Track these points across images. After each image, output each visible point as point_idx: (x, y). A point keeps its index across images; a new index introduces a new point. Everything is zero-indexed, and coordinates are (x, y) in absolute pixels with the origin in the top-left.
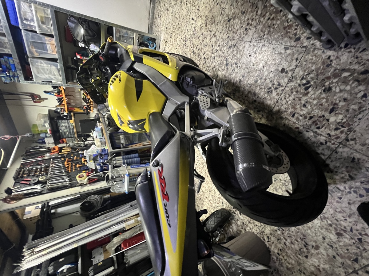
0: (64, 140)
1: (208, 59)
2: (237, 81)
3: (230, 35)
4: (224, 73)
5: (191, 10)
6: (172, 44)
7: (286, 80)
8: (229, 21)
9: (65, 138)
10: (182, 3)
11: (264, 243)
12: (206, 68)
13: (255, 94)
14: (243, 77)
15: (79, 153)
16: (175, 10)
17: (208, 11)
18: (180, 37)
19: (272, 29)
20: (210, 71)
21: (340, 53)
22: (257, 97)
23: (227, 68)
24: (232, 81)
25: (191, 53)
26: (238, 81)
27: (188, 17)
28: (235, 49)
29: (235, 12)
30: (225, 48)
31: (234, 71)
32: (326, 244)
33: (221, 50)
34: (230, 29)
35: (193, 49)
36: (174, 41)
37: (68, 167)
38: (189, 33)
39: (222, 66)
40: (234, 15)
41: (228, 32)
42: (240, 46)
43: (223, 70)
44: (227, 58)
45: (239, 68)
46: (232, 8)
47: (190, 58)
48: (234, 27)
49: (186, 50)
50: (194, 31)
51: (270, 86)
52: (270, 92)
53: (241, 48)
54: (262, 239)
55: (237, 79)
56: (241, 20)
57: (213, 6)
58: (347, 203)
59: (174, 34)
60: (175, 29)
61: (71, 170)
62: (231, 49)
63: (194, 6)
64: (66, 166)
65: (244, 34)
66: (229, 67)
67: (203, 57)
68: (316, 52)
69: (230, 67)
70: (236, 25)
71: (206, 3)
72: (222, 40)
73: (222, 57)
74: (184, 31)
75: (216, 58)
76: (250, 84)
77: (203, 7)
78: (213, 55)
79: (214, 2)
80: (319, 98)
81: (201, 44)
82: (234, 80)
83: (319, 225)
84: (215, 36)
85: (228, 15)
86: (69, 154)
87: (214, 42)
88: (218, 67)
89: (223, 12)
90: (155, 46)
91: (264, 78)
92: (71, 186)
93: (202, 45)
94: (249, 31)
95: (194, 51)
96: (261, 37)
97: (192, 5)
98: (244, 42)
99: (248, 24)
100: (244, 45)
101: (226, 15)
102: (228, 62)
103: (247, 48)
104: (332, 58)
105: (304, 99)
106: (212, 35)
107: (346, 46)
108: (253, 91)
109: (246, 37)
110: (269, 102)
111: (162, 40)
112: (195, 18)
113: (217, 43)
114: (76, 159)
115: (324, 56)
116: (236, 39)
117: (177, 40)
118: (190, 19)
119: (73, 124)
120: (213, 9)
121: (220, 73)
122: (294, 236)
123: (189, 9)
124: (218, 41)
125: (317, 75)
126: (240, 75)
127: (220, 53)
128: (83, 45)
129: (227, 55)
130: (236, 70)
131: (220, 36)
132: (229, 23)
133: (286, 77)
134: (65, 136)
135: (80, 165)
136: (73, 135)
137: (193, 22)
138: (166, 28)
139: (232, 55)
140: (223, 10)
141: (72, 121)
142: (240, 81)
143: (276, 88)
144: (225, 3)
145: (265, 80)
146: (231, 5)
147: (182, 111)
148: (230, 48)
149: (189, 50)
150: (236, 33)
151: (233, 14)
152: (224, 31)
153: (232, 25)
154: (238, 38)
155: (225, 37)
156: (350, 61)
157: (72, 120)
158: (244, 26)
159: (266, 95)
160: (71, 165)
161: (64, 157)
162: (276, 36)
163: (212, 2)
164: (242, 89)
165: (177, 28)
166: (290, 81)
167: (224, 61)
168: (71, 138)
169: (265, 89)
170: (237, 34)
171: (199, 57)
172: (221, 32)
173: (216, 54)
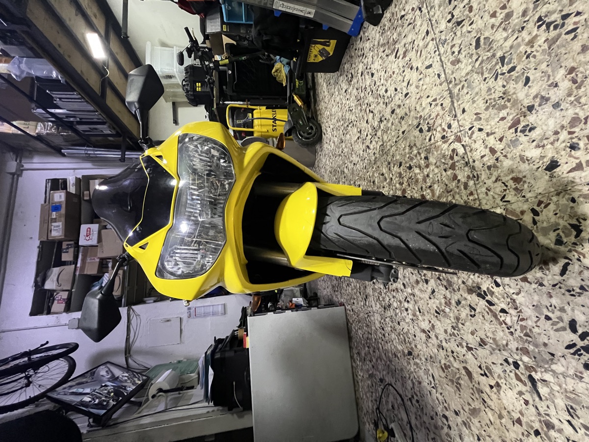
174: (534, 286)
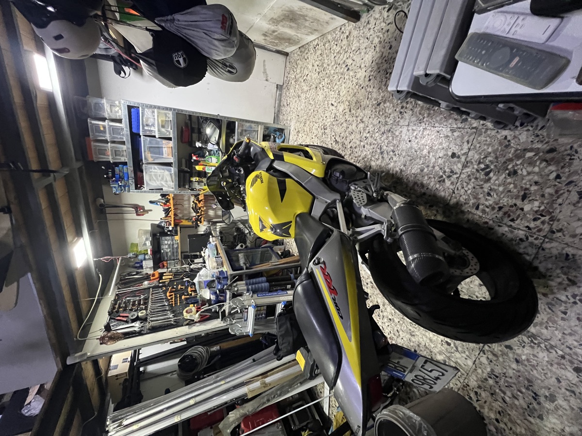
0: (165, 263)
1: (355, 148)
2: (397, 172)
3: (382, 119)
4: (379, 162)
5: (329, 96)
6: (306, 133)
7: (460, 165)
8: (379, 105)
9: (167, 261)
10: (318, 89)
11: (472, 404)
12: (354, 158)
13: (422, 185)
14: (405, 166)
15: (184, 280)
16: (308, 96)
17: (351, 96)
18: (317, 125)
19: (432, 112)
20: (360, 162)
21: (517, 133)
22: (425, 188)
23: (383, 157)
24: (391, 172)
25: (332, 142)
26: (399, 171)
27: (326, 102)
28: (390, 134)
29: (385, 95)
30: (377, 134)
31: (391, 160)
32: (563, 390)
33: (371, 137)
34: (381, 113)
35: (335, 138)
36: (308, 130)
37: (172, 299)
38: (328, 120)
39: (375, 155)
40: (384, 99)
41: (379, 116)
42: (396, 131)
43: (377, 159)
44: (381, 146)
45: (397, 156)
46: (381, 91)
47: (331, 148)
48: (385, 111)
49: (325, 139)
50: (335, 118)
51: (441, 174)
52: (442, 181)
53: (397, 133)
54: (467, 398)
55: (397, 169)
56: (393, 104)
57: (357, 90)
58: (576, 319)
59: (308, 122)
60: (310, 116)
61: (176, 303)
62: (385, 134)
63: (333, 91)
64: (169, 298)
65: (399, 118)
66: (384, 156)
67: (349, 147)
68: (489, 132)
69: (386, 156)
70: (387, 109)
71: (348, 87)
72: (372, 125)
73: (374, 144)
74: (322, 119)
75: (366, 146)
76: (414, 174)
77: (345, 92)
78: (362, 143)
79: (357, 87)
80: (504, 184)
81: (345, 132)
82: (393, 171)
83: (546, 359)
84: (363, 122)
85: (376, 99)
86: (171, 281)
87: (362, 129)
88: (370, 156)
89: (370, 96)
90: (283, 138)
91: (431, 165)
92: (177, 324)
93: (347, 133)
94: (405, 114)
95: (336, 140)
96: (421, 120)
97: (331, 91)
98: (400, 127)
99: (402, 107)
100: (400, 130)
101: (375, 98)
102: (382, 150)
103: (405, 133)
104: (509, 138)
105: (487, 186)
106: (359, 121)
107: (522, 125)
108: (419, 182)
109: (402, 121)
110: (443, 194)
111: (292, 128)
112: (336, 103)
113: (365, 130)
114: (181, 288)
115: (499, 136)
116: (389, 123)
117: (313, 129)
118: (329, 105)
119: (178, 242)
120: (357, 93)
121: (373, 164)
122: (514, 384)
123: (326, 95)
124: (367, 127)
125: (497, 158)
126: (400, 164)
127: (370, 140)
128: (200, 145)
129: (379, 142)
130: (395, 159)
131: (369, 121)
132: (378, 107)
133: (459, 162)
134: (166, 258)
135: (186, 297)
136: (176, 256)
137: (333, 108)
138: (298, 116)
139: (386, 141)
140: (370, 94)
141: (177, 238)
142: (401, 170)
143: (449, 177)
144: (372, 87)
145: (434, 167)
146: (379, 89)
147: (334, 209)
148: (383, 133)
149: (329, 140)
150: (389, 118)
151: (382, 97)
152: (373, 116)
153: (383, 109)
154: (392, 122)
155: (375, 122)
156: (531, 139)
157: (177, 235)
158: (397, 110)
159: (438, 186)
160: (175, 297)
161: (165, 286)
162: (438, 119)
163: (355, 86)
164: (405, 180)
165: (313, 115)
166: (465, 166)
167: (378, 150)
168: (174, 260)
169: (435, 178)
170: (391, 118)
171: (344, 146)
172: (370, 118)
173: (365, 142)
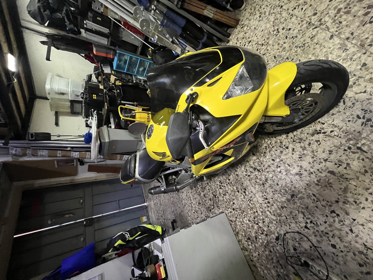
42: (259, 187)
43: (254, 163)
56: (279, 202)
62: (264, 180)
133: (222, 193)
158: (271, 199)
166: (220, 193)
174: (338, 114)
